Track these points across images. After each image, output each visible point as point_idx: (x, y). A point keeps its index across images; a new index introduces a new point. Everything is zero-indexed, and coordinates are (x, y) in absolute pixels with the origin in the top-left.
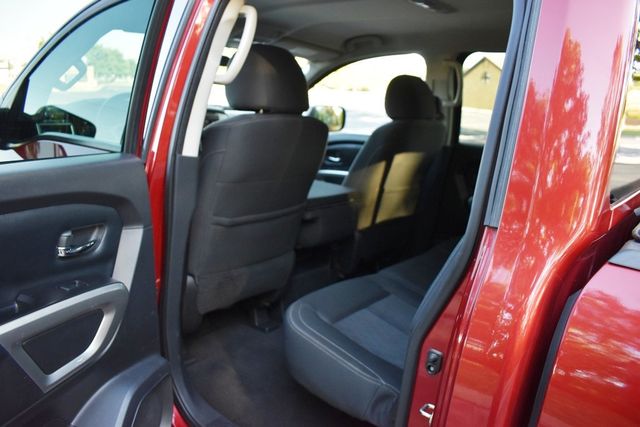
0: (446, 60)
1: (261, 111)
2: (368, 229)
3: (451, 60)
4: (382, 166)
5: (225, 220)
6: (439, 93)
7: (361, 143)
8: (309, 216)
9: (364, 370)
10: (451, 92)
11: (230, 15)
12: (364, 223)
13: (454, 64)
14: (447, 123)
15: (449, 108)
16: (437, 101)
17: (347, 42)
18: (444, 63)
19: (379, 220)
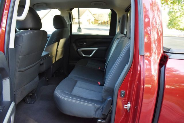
0: (67, 10)
1: (29, 29)
2: (54, 63)
3: (69, 10)
8: (41, 63)
9: (90, 104)
13: (70, 11)
14: (69, 28)
15: (69, 24)
18: (67, 11)
19: (57, 60)
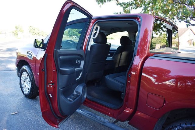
1: (99, 43)
2: (117, 67)
4: (120, 54)
5: (93, 62)
6: (131, 39)
7: (115, 51)
10: (134, 39)
11: (95, 27)
12: (117, 66)
13: (135, 34)
15: (133, 42)
16: (131, 41)
17: (112, 29)
18: (132, 33)
19: (119, 66)
